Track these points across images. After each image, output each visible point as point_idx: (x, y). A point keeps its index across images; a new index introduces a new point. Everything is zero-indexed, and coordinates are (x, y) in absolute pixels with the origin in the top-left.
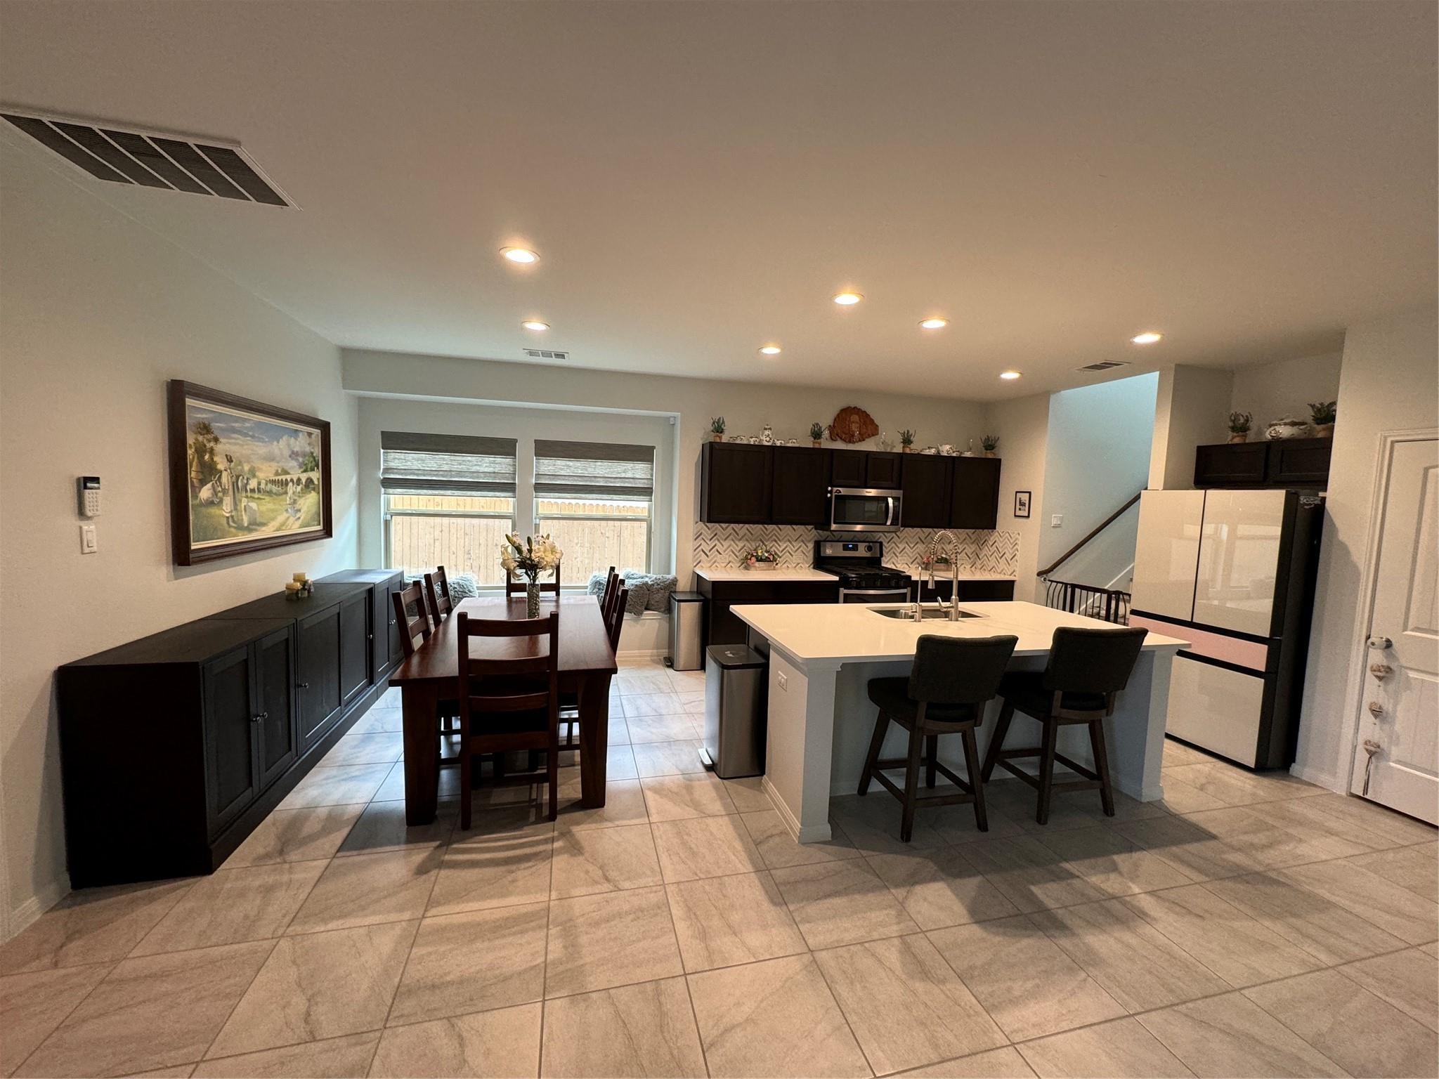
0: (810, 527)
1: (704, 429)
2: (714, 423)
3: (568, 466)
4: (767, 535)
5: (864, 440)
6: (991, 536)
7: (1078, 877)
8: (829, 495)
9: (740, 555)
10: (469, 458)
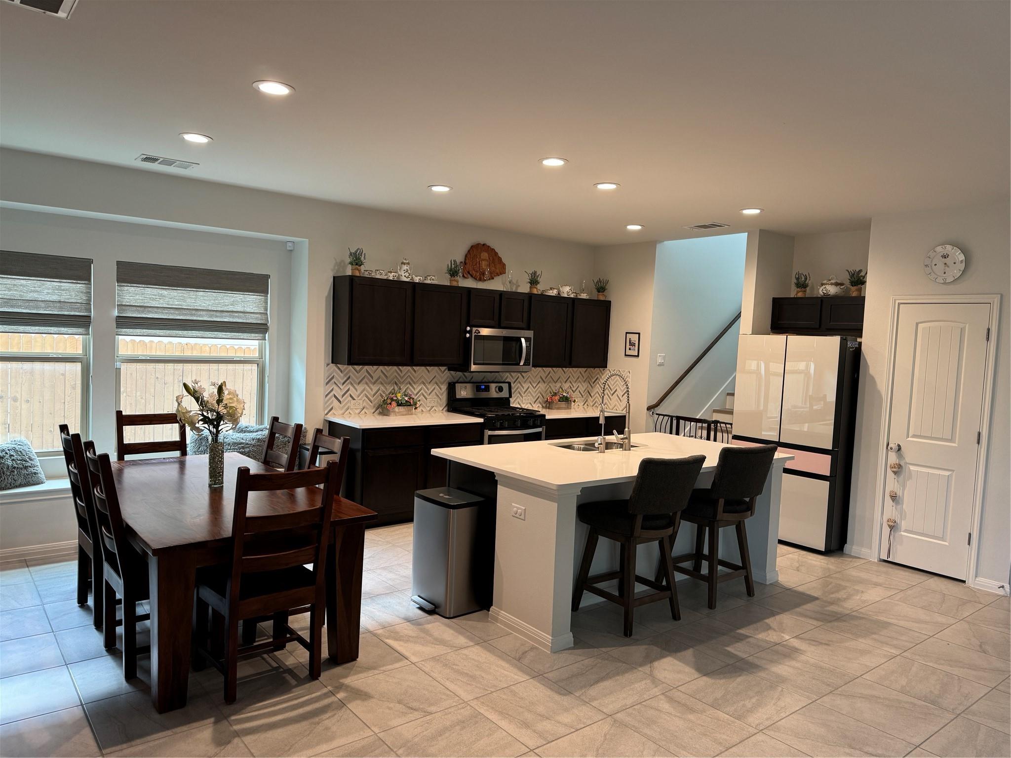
0: (443, 368)
1: (335, 260)
2: (351, 254)
3: (162, 296)
4: (402, 378)
5: (493, 279)
6: (603, 374)
8: (468, 335)
9: (375, 400)
10: (22, 282)
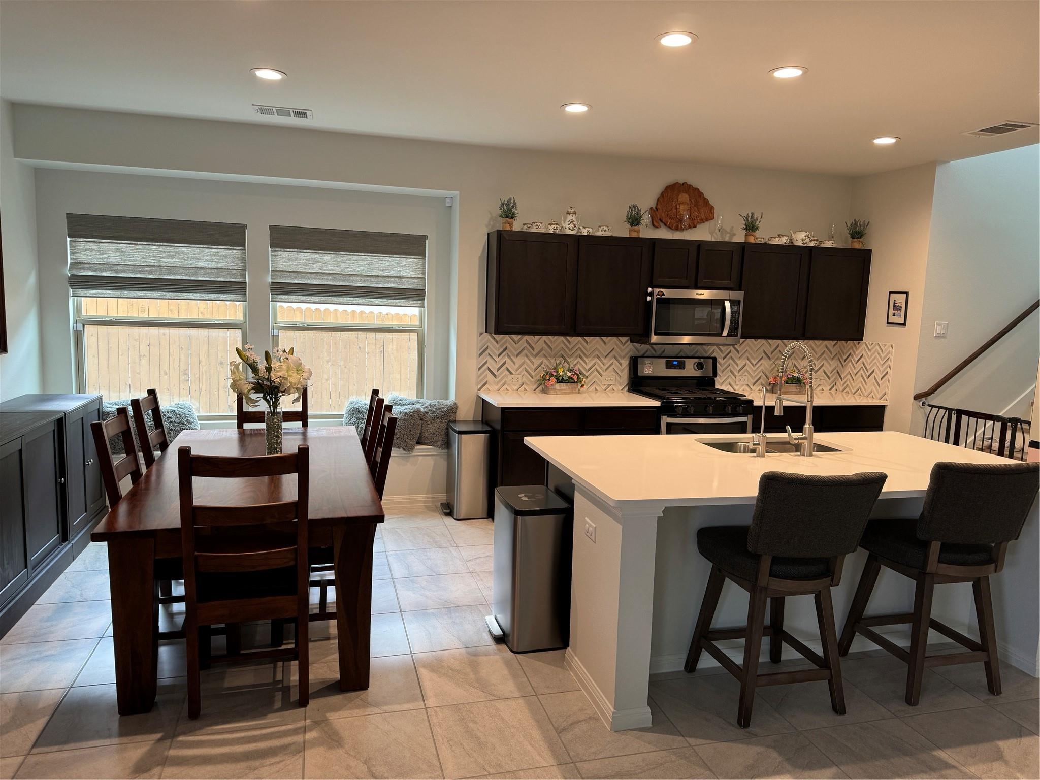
0: (624, 339)
1: (490, 213)
2: (502, 205)
3: (315, 261)
4: (570, 350)
5: (695, 227)
6: (857, 349)
7: (954, 767)
8: (649, 298)
9: (536, 375)
10: (184, 249)
